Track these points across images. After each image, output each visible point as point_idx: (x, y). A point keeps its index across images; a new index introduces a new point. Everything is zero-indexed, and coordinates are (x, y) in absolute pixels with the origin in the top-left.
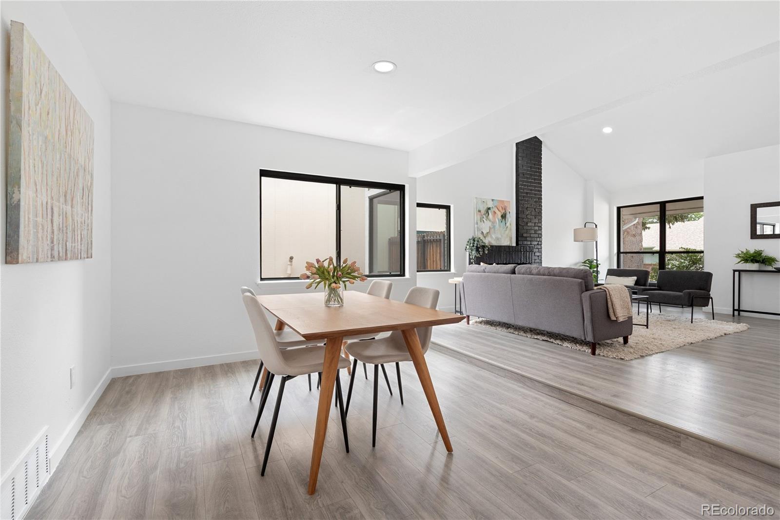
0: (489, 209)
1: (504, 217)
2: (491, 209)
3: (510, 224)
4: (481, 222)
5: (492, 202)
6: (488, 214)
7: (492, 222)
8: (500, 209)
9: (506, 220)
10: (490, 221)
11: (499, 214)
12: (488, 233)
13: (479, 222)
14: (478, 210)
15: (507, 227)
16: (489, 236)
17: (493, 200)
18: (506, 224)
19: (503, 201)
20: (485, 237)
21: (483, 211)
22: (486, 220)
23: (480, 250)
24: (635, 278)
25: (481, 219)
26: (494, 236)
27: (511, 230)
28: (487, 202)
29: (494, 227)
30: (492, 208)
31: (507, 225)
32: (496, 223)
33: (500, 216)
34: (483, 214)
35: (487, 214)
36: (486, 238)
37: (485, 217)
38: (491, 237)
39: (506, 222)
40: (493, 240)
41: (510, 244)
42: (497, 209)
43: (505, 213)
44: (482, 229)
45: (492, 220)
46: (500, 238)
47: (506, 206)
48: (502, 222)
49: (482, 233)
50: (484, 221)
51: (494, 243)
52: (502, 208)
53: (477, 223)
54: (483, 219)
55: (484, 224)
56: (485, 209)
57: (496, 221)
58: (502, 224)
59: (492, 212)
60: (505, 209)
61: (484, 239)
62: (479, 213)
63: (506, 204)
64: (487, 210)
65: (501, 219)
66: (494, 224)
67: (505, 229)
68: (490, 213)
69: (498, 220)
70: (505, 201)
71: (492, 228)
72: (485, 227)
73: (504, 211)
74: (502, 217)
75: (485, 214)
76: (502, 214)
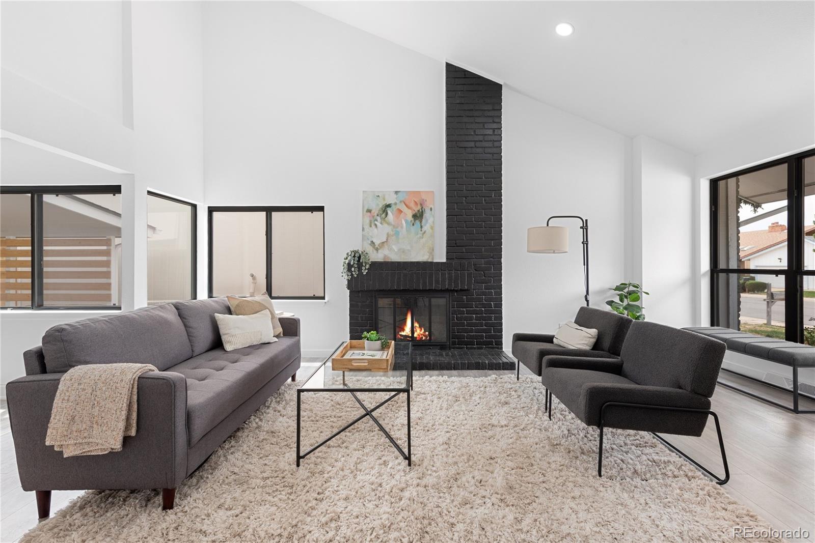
0: (389, 206)
1: (418, 216)
2: (393, 206)
3: (432, 228)
4: (371, 226)
5: (395, 196)
6: (387, 214)
7: (394, 226)
8: (412, 205)
9: (424, 221)
10: (389, 224)
11: (409, 214)
12: (383, 243)
13: (367, 227)
14: (366, 209)
15: (425, 232)
16: (386, 246)
17: (397, 192)
18: (421, 227)
19: (419, 192)
20: (377, 250)
21: (376, 207)
22: (381, 223)
25: (371, 223)
26: (395, 248)
27: (432, 236)
28: (384, 196)
29: (397, 234)
30: (396, 204)
31: (425, 228)
32: (402, 227)
33: (411, 216)
34: (376, 214)
35: (384, 215)
36: (380, 251)
37: (379, 218)
38: (391, 249)
39: (423, 224)
40: (392, 253)
41: (428, 259)
42: (405, 206)
43: (421, 210)
44: (372, 237)
45: (393, 223)
46: (408, 250)
47: (425, 199)
48: (413, 225)
49: (370, 244)
50: (378, 226)
51: (395, 258)
52: (416, 203)
53: (363, 229)
54: (376, 222)
55: (376, 230)
56: (381, 206)
57: (402, 224)
58: (413, 229)
59: (395, 210)
60: (421, 205)
61: (375, 252)
62: (369, 213)
63: (424, 197)
64: (384, 209)
65: (411, 221)
66: (397, 230)
67: (418, 236)
68: (389, 212)
69: (406, 223)
70: (422, 191)
71: (392, 236)
72: (379, 233)
73: (419, 207)
74: (415, 216)
75: (381, 215)
76: (414, 213)
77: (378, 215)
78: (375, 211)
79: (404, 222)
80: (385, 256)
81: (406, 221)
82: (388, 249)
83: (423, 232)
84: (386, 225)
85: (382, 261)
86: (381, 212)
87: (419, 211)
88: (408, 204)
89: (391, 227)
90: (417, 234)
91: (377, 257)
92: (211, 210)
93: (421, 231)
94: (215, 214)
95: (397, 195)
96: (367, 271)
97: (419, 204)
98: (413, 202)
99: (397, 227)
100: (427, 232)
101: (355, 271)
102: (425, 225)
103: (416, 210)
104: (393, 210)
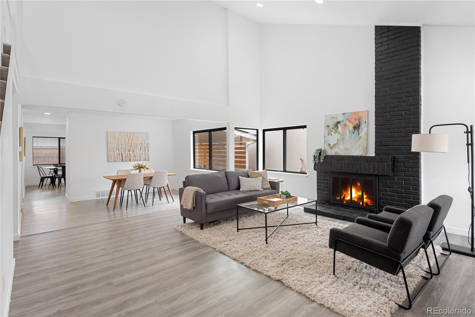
0: (339, 122)
1: (357, 127)
2: (342, 123)
3: (366, 134)
4: (329, 135)
6: (338, 127)
7: (342, 135)
8: (353, 121)
9: (360, 130)
10: (339, 133)
11: (351, 126)
12: (335, 144)
13: (326, 135)
14: (326, 125)
16: (337, 146)
17: (344, 114)
18: (359, 134)
19: (358, 112)
20: (332, 148)
21: (332, 125)
22: (334, 133)
25: (329, 133)
26: (342, 147)
27: (366, 139)
28: (336, 117)
29: (343, 139)
30: (343, 121)
32: (346, 135)
33: (352, 128)
34: (331, 128)
35: (336, 128)
36: (333, 149)
37: (333, 130)
38: (339, 148)
39: (359, 132)
40: (341, 151)
41: (362, 154)
42: (348, 121)
43: (358, 124)
44: (329, 141)
45: (341, 133)
46: (350, 148)
47: (361, 116)
48: (353, 133)
49: (328, 145)
50: (332, 134)
51: (342, 153)
52: (356, 119)
53: (325, 137)
54: (331, 133)
55: (331, 137)
56: (334, 123)
57: (346, 132)
58: (353, 135)
59: (342, 124)
60: (359, 120)
61: (330, 149)
62: (328, 128)
63: (361, 115)
64: (336, 124)
65: (352, 131)
66: (344, 136)
67: (357, 140)
68: (339, 126)
69: (349, 132)
70: (360, 112)
71: (340, 140)
72: (333, 139)
73: (358, 122)
74: (355, 128)
75: (334, 128)
76: (354, 125)
77: (333, 129)
78: (331, 127)
79: (347, 132)
80: (336, 152)
81: (349, 131)
82: (338, 148)
83: (359, 137)
84: (337, 134)
85: (334, 155)
86: (334, 127)
87: (357, 124)
88: (350, 120)
89: (340, 135)
90: (356, 139)
91: (331, 152)
92: (264, 131)
93: (359, 136)
94: (266, 132)
95: (344, 115)
96: (323, 160)
97: (357, 120)
98: (354, 119)
99: (343, 135)
100: (362, 137)
101: (316, 160)
102: (361, 133)
103: (356, 124)
104: (341, 125)
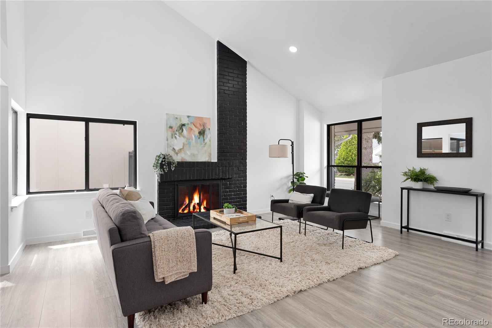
0: (184, 125)
1: (202, 133)
2: (186, 126)
3: (210, 141)
4: (172, 138)
5: (187, 119)
7: (187, 139)
8: (198, 125)
9: (205, 136)
10: (184, 137)
11: (196, 131)
12: (181, 149)
13: (170, 138)
14: (168, 126)
15: (206, 143)
16: (183, 152)
17: (188, 117)
18: (204, 140)
19: (202, 118)
20: (177, 154)
21: (176, 126)
22: (179, 136)
23: (165, 167)
24: (312, 195)
25: (172, 135)
26: (188, 153)
27: (210, 146)
28: (181, 118)
29: (189, 144)
30: (188, 124)
31: (205, 141)
32: (192, 140)
33: (198, 133)
34: (175, 130)
35: (181, 131)
36: (179, 155)
37: (177, 133)
38: (186, 154)
39: (205, 138)
40: (187, 156)
41: (208, 160)
42: (193, 125)
43: (203, 129)
44: (173, 145)
45: (187, 137)
46: (196, 154)
47: (206, 122)
48: (199, 138)
49: (172, 150)
50: (177, 138)
51: (189, 159)
52: (200, 125)
53: (167, 140)
54: (176, 135)
55: (176, 140)
56: (178, 125)
57: (192, 137)
58: (199, 141)
59: (188, 128)
60: (203, 126)
61: (176, 155)
62: (171, 129)
63: (205, 121)
64: (180, 127)
65: (198, 136)
66: (190, 141)
67: (202, 145)
68: (184, 129)
69: (194, 137)
70: (204, 118)
71: (186, 145)
72: (178, 143)
73: (202, 128)
74: (200, 133)
75: (179, 131)
76: (199, 131)
77: (177, 131)
78: (175, 128)
79: (193, 136)
80: (182, 158)
81: (195, 136)
82: (184, 153)
83: (205, 143)
84: (182, 137)
85: (180, 161)
86: (179, 129)
87: (202, 130)
88: (195, 124)
89: (186, 139)
90: (202, 144)
91: (177, 158)
92: (29, 117)
93: (204, 142)
95: (189, 118)
96: (174, 168)
97: (202, 126)
98: (198, 124)
99: (189, 139)
100: (207, 143)
102: (206, 139)
103: (201, 129)
104: (186, 128)
